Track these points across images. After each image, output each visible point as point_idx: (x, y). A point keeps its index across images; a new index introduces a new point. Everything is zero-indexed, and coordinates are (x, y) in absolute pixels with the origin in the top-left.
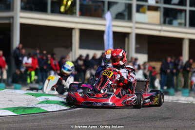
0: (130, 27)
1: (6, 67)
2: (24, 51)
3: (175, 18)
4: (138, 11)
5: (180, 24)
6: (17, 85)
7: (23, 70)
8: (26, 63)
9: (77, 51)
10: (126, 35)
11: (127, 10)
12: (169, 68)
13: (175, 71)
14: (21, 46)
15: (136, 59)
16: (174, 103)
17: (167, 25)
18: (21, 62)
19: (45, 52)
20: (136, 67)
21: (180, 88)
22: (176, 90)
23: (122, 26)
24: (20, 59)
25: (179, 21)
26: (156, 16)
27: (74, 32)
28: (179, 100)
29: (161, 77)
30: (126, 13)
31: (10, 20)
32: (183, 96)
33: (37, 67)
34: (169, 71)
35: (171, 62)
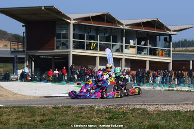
0: (122, 56)
1: (66, 74)
2: (74, 67)
3: (143, 51)
4: (126, 48)
5: (145, 54)
6: (71, 82)
9: (99, 67)
10: (120, 59)
17: (139, 54)
21: (145, 83)
22: (143, 84)
23: (118, 55)
26: (134, 51)
30: (120, 49)
31: (68, 53)
35: (141, 71)
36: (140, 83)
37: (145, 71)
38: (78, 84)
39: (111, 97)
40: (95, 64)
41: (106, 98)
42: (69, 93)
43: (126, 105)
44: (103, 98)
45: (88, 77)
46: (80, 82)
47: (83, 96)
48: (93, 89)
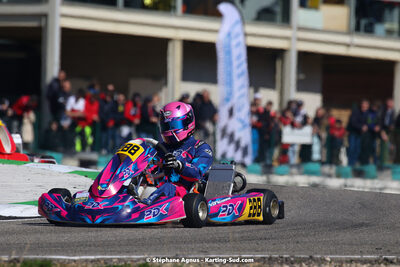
0: (287, 38)
2: (67, 85)
3: (380, 19)
5: (389, 33)
7: (66, 123)
8: (73, 110)
9: (178, 87)
10: (278, 54)
11: (281, 3)
12: (365, 122)
13: (377, 128)
14: (63, 75)
15: (300, 105)
16: (376, 194)
17: (362, 33)
18: (62, 107)
19: (111, 87)
20: (299, 119)
21: (388, 163)
22: (381, 168)
23: (268, 36)
24: (61, 100)
25: (387, 26)
26: (339, 16)
27: (170, 45)
28: (385, 188)
29: (349, 141)
30: (278, 9)
31: (40, 20)
32: (394, 179)
33: (95, 117)
34: (365, 128)
35: (370, 110)
36: (365, 162)
37: (386, 107)
38: (85, 164)
39: (228, 219)
40: (160, 76)
41: (208, 223)
42: (42, 203)
43: (300, 261)
44: (192, 221)
45: (125, 131)
46: (94, 156)
47: (106, 211)
48: (146, 183)
